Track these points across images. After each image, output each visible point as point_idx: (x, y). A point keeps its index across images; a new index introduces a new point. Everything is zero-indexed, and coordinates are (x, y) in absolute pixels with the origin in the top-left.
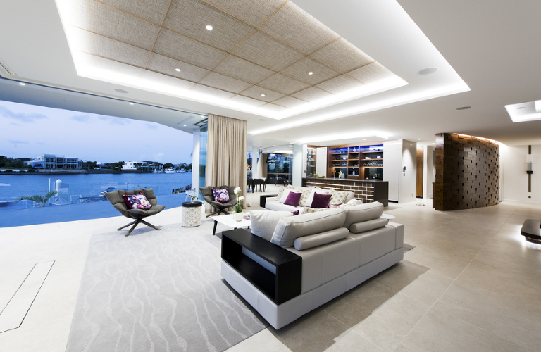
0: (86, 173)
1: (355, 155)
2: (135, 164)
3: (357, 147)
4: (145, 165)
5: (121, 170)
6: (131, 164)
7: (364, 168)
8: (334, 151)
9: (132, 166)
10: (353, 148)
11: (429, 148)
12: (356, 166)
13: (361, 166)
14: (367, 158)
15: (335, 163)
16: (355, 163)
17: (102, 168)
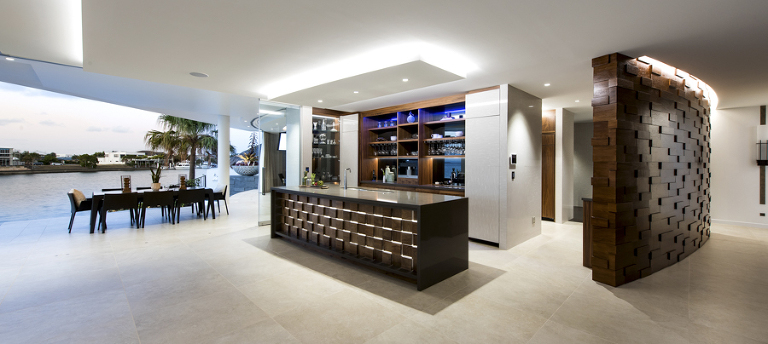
0: (28, 173)
1: (412, 130)
2: (122, 156)
3: (415, 112)
4: (140, 157)
5: (95, 166)
6: (116, 156)
7: (431, 159)
8: (374, 123)
9: (119, 159)
10: (406, 113)
11: (567, 113)
12: (415, 155)
13: (423, 155)
14: (436, 137)
15: (378, 148)
16: (411, 147)
17: (66, 162)
